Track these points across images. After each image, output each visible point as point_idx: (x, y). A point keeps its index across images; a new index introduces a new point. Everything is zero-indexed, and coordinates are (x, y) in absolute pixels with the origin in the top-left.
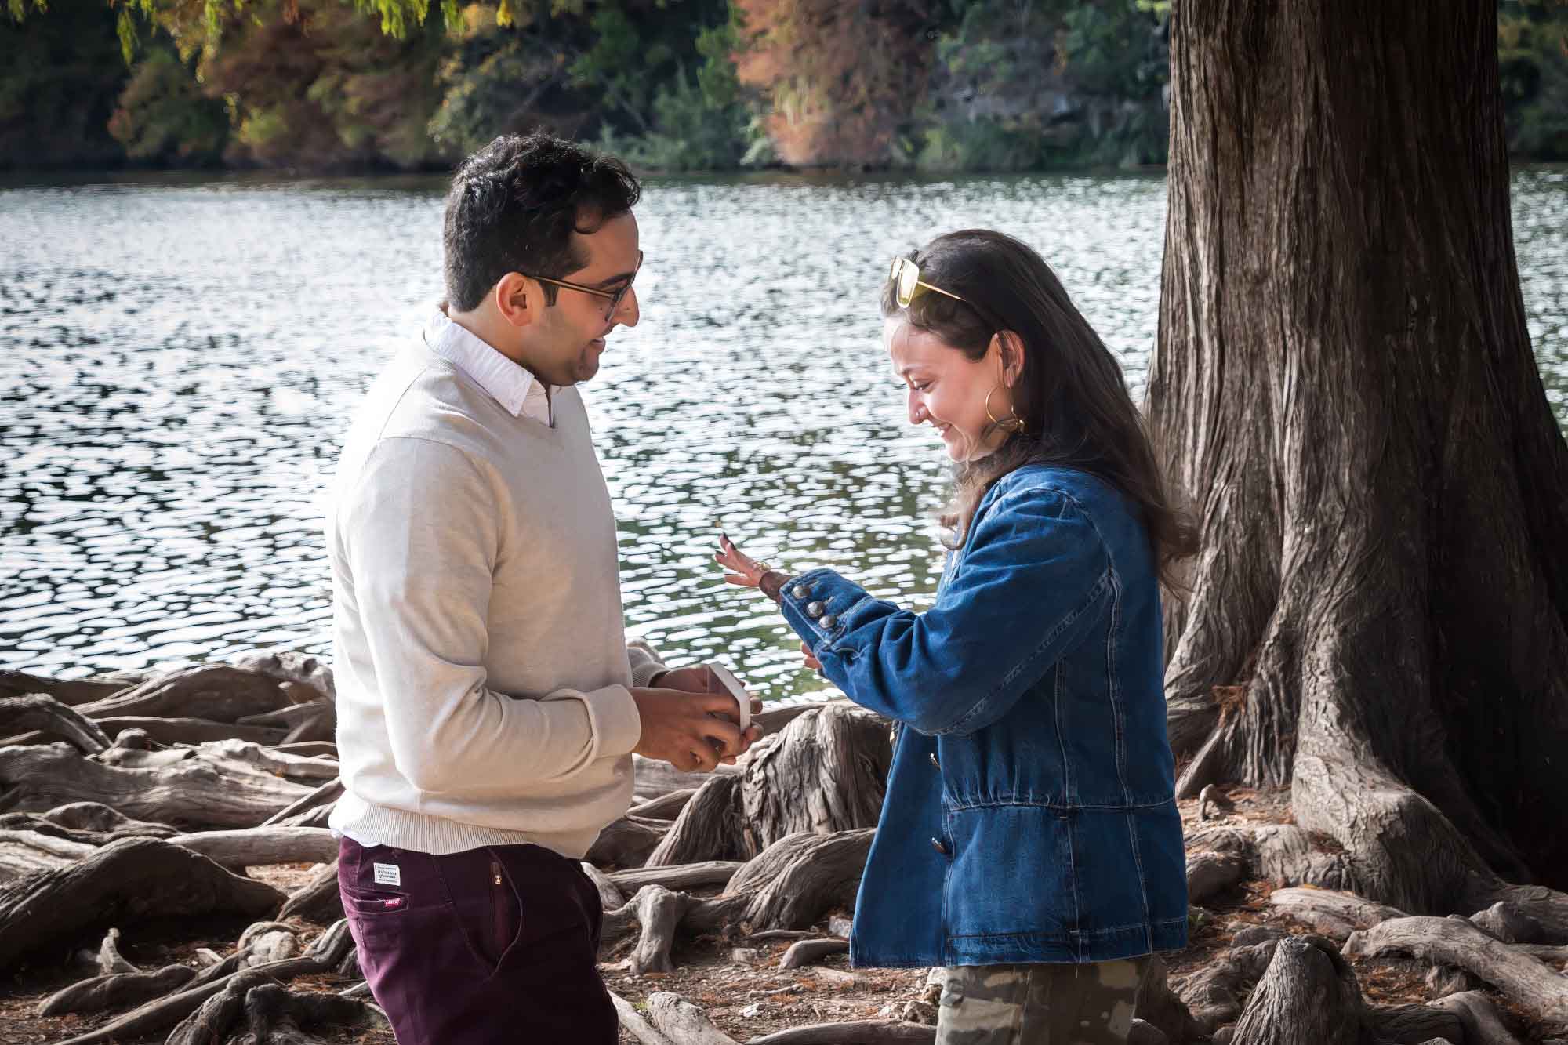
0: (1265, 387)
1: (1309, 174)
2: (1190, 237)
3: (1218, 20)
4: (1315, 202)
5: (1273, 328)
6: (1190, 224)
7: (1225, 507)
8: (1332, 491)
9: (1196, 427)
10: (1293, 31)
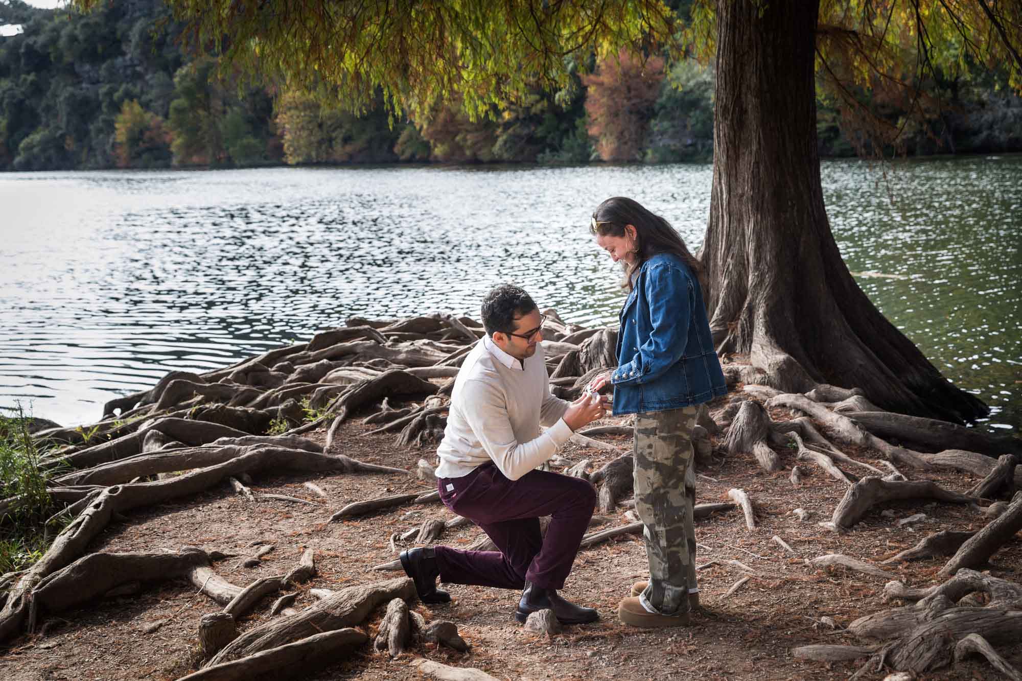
0: (743, 230)
1: (757, 163)
2: (720, 183)
3: (729, 116)
4: (759, 173)
5: (746, 211)
6: (720, 179)
7: (731, 267)
9: (722, 242)
10: (752, 119)
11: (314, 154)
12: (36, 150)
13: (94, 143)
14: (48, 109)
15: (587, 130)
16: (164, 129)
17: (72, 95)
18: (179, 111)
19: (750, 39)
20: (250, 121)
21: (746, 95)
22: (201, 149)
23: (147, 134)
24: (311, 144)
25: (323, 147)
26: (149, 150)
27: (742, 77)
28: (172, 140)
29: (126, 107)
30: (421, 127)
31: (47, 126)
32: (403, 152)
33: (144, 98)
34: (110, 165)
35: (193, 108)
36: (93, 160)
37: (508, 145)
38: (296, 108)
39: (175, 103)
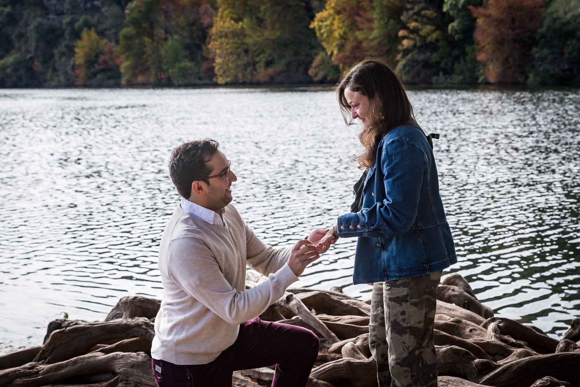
11: (240, 75)
12: (9, 70)
13: (57, 65)
14: (21, 36)
15: (476, 56)
16: (115, 54)
17: (40, 24)
18: (126, 37)
20: (187, 47)
22: (145, 70)
23: (102, 58)
24: (238, 66)
25: (249, 70)
26: (102, 71)
28: (122, 62)
29: (84, 34)
30: (332, 54)
31: (19, 49)
32: (316, 75)
33: (101, 27)
34: (70, 85)
35: (139, 35)
36: (56, 79)
37: (407, 69)
38: (226, 36)
39: (125, 31)
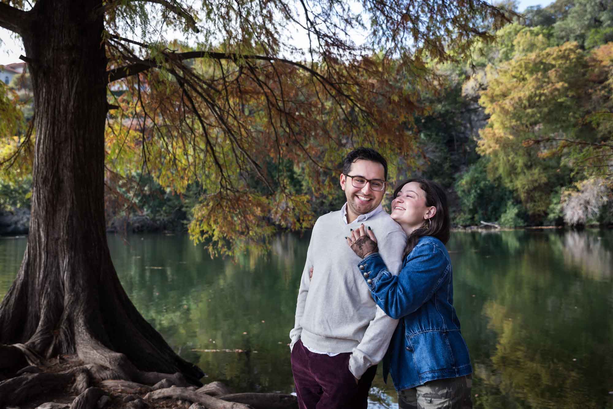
0: (58, 263)
1: (71, 217)
2: (39, 231)
3: (49, 183)
4: (72, 223)
5: (61, 250)
7: (49, 290)
8: (78, 285)
9: (39, 272)
10: (67, 186)
19: (66, 133)
21: (63, 170)
27: (59, 157)
